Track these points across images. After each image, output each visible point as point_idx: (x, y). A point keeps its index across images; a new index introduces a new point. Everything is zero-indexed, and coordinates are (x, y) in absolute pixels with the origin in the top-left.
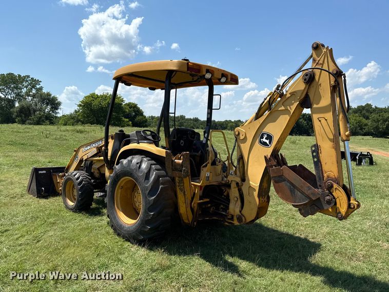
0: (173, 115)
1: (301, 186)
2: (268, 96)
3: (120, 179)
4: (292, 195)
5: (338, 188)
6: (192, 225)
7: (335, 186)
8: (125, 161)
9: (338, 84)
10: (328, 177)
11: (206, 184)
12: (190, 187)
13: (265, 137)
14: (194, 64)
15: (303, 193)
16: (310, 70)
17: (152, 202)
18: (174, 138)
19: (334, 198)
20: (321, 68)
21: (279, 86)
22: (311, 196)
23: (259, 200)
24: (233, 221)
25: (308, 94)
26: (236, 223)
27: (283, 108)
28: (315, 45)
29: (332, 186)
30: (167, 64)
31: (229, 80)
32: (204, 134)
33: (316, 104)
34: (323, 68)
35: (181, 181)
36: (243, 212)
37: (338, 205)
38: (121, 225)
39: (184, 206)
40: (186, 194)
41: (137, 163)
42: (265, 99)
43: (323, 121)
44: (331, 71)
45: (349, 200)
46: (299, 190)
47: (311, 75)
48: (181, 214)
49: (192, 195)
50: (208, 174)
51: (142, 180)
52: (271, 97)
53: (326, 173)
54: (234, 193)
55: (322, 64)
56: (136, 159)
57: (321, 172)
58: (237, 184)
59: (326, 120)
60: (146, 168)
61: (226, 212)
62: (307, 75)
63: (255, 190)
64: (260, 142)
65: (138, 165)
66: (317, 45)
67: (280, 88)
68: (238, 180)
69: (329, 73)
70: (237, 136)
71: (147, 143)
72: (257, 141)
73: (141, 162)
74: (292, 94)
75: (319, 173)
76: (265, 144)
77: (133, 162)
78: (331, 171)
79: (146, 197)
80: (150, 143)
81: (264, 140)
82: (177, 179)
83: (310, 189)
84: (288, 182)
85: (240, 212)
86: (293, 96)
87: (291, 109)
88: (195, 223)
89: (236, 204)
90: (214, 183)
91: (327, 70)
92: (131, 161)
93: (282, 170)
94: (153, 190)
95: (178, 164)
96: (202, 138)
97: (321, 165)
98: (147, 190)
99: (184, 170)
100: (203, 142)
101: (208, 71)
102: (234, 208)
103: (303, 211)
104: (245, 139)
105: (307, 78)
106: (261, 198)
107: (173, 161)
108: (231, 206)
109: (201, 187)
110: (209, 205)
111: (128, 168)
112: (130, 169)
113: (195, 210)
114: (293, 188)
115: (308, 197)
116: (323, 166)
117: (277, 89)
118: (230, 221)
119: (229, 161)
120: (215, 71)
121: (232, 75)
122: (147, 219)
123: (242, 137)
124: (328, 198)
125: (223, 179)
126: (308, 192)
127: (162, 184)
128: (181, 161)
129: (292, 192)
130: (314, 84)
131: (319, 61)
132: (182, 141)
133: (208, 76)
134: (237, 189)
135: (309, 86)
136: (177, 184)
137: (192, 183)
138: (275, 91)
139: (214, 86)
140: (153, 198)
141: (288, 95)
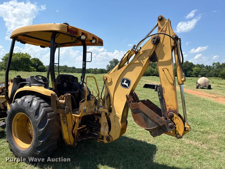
0: (57, 65)
1: (152, 116)
2: (127, 53)
3: (16, 114)
4: (146, 123)
5: (177, 117)
6: (74, 146)
7: (175, 116)
8: (19, 100)
9: (177, 45)
10: (170, 109)
11: (83, 115)
12: (72, 118)
13: (125, 82)
14: (73, 28)
15: (153, 121)
16: (156, 35)
17: (41, 133)
18: (59, 82)
19: (175, 124)
20: (164, 33)
21: (135, 46)
22: (159, 123)
23: (122, 125)
24: (103, 140)
25: (155, 52)
26: (105, 141)
27: (138, 61)
28: (160, 18)
29: (173, 116)
30: (51, 26)
31: (98, 42)
32: (81, 79)
33: (161, 59)
34: (166, 33)
35: (65, 116)
36: (110, 133)
37: (177, 129)
38: (18, 149)
39: (67, 133)
40: (68, 125)
41: (29, 102)
42: (125, 55)
43: (166, 71)
44: (171, 35)
45: (184, 125)
46: (150, 119)
47: (157, 38)
48: (65, 139)
49: (73, 124)
50: (85, 108)
51: (33, 115)
52: (129, 54)
53: (168, 106)
54: (103, 120)
55: (165, 31)
56: (28, 99)
57: (164, 106)
58: (106, 114)
59: (168, 70)
60: (36, 106)
61: (98, 134)
62: (155, 39)
63: (119, 118)
64: (122, 85)
65: (29, 104)
66: (162, 18)
67: (135, 48)
68: (107, 111)
69: (170, 37)
70: (105, 81)
71: (38, 86)
72: (120, 84)
73: (32, 101)
74: (144, 52)
75: (163, 107)
76: (125, 86)
77: (25, 101)
78: (172, 105)
79: (36, 129)
80: (40, 86)
81: (124, 83)
82: (61, 115)
83: (158, 118)
84: (142, 113)
85: (108, 133)
86: (145, 53)
87: (143, 62)
88: (76, 144)
89: (105, 128)
90: (90, 114)
91: (169, 34)
92: (24, 101)
93: (138, 105)
94: (42, 123)
95: (62, 103)
96: (79, 81)
97: (165, 101)
98: (37, 123)
99: (67, 108)
100: (80, 84)
101: (83, 34)
102: (104, 131)
103: (153, 133)
104: (111, 83)
105: (155, 40)
106: (122, 123)
107: (57, 101)
108: (102, 129)
109: (80, 117)
110: (86, 129)
111: (22, 106)
112: (23, 107)
113: (76, 135)
114: (146, 117)
115: (157, 124)
116: (166, 102)
117: (134, 48)
118: (101, 140)
119: (99, 97)
120: (88, 35)
121: (99, 39)
122: (37, 146)
123: (109, 82)
124: (170, 124)
125: (95, 110)
126: (157, 121)
127: (50, 118)
128: (64, 101)
129: (146, 120)
130: (159, 45)
131: (163, 29)
132: (65, 84)
133: (83, 37)
134: (106, 117)
135: (156, 46)
136: (61, 118)
137: (73, 115)
138: (132, 50)
139: (87, 46)
140: (42, 129)
141: (141, 53)
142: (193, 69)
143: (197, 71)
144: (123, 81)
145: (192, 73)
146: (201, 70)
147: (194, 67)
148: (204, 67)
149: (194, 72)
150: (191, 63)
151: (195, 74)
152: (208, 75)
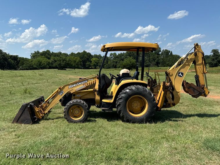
25: (195, 59)
28: (197, 44)
29: (204, 87)
33: (197, 63)
36: (174, 102)
37: (206, 93)
43: (200, 68)
44: (201, 52)
46: (196, 90)
62: (195, 54)
63: (178, 93)
64: (179, 75)
72: (177, 75)
76: (181, 76)
81: (180, 75)
84: (192, 88)
87: (190, 64)
93: (191, 84)
97: (200, 81)
102: (170, 101)
104: (172, 75)
124: (203, 91)
126: (199, 90)
131: (198, 49)
141: (189, 59)
142: (91, 60)
143: (95, 62)
144: (179, 74)
145: (91, 65)
146: (99, 61)
147: (92, 58)
148: (101, 58)
149: (93, 63)
150: (89, 53)
151: (94, 65)
152: (107, 66)
